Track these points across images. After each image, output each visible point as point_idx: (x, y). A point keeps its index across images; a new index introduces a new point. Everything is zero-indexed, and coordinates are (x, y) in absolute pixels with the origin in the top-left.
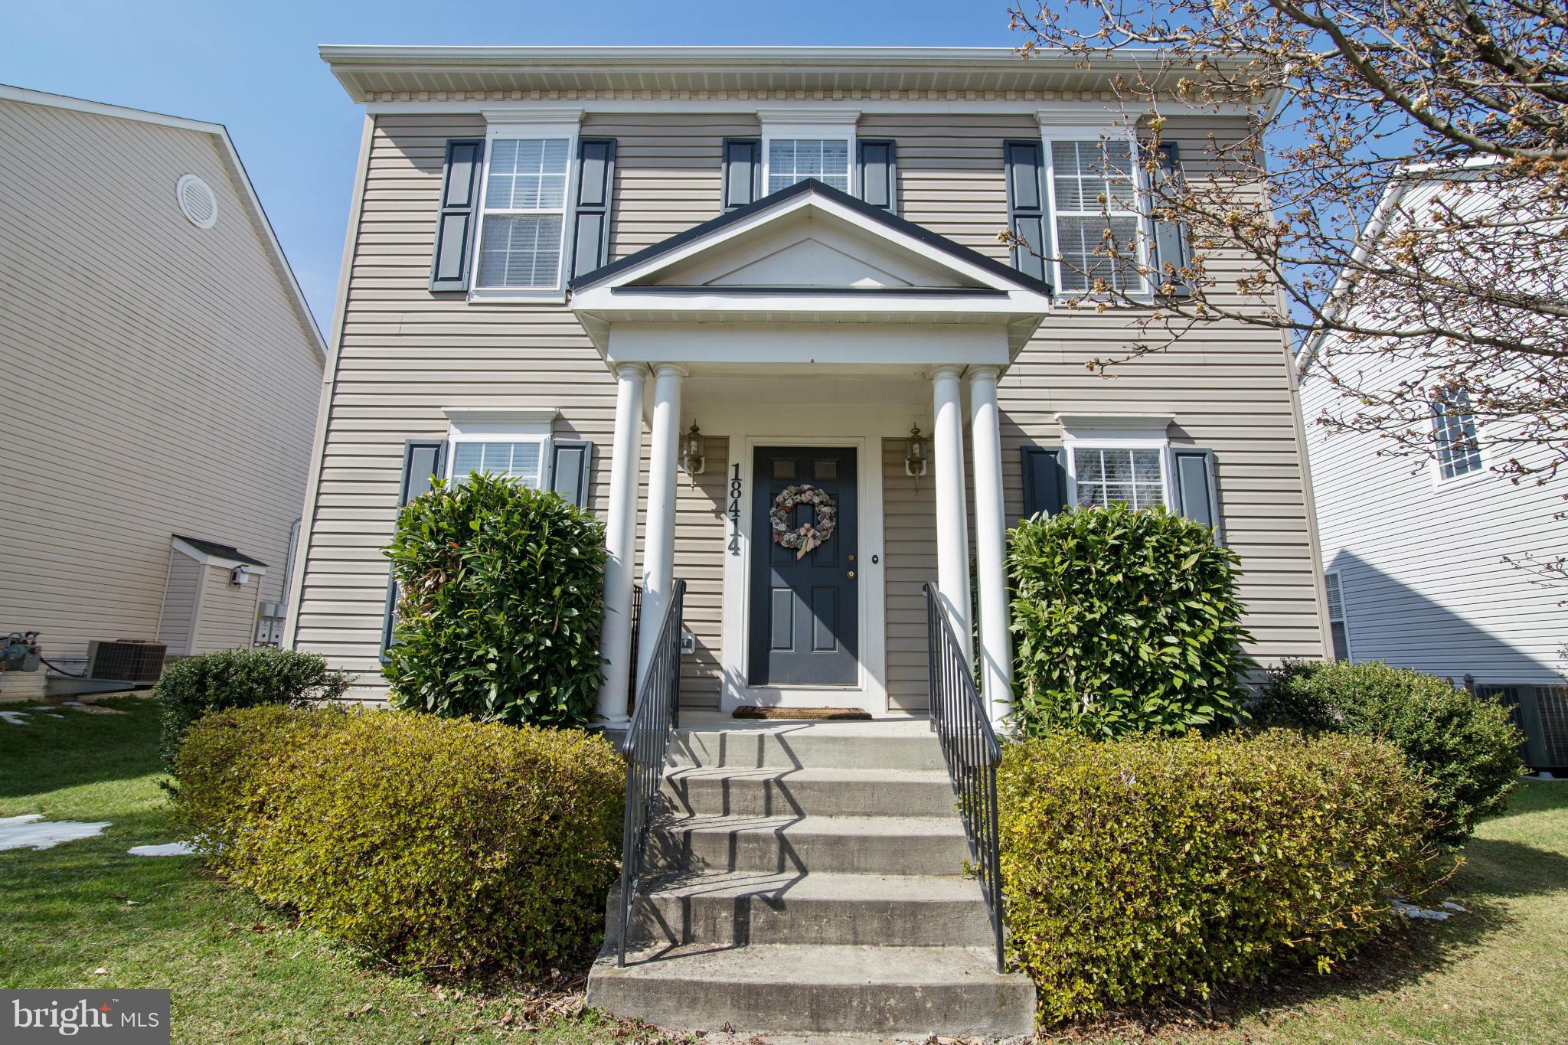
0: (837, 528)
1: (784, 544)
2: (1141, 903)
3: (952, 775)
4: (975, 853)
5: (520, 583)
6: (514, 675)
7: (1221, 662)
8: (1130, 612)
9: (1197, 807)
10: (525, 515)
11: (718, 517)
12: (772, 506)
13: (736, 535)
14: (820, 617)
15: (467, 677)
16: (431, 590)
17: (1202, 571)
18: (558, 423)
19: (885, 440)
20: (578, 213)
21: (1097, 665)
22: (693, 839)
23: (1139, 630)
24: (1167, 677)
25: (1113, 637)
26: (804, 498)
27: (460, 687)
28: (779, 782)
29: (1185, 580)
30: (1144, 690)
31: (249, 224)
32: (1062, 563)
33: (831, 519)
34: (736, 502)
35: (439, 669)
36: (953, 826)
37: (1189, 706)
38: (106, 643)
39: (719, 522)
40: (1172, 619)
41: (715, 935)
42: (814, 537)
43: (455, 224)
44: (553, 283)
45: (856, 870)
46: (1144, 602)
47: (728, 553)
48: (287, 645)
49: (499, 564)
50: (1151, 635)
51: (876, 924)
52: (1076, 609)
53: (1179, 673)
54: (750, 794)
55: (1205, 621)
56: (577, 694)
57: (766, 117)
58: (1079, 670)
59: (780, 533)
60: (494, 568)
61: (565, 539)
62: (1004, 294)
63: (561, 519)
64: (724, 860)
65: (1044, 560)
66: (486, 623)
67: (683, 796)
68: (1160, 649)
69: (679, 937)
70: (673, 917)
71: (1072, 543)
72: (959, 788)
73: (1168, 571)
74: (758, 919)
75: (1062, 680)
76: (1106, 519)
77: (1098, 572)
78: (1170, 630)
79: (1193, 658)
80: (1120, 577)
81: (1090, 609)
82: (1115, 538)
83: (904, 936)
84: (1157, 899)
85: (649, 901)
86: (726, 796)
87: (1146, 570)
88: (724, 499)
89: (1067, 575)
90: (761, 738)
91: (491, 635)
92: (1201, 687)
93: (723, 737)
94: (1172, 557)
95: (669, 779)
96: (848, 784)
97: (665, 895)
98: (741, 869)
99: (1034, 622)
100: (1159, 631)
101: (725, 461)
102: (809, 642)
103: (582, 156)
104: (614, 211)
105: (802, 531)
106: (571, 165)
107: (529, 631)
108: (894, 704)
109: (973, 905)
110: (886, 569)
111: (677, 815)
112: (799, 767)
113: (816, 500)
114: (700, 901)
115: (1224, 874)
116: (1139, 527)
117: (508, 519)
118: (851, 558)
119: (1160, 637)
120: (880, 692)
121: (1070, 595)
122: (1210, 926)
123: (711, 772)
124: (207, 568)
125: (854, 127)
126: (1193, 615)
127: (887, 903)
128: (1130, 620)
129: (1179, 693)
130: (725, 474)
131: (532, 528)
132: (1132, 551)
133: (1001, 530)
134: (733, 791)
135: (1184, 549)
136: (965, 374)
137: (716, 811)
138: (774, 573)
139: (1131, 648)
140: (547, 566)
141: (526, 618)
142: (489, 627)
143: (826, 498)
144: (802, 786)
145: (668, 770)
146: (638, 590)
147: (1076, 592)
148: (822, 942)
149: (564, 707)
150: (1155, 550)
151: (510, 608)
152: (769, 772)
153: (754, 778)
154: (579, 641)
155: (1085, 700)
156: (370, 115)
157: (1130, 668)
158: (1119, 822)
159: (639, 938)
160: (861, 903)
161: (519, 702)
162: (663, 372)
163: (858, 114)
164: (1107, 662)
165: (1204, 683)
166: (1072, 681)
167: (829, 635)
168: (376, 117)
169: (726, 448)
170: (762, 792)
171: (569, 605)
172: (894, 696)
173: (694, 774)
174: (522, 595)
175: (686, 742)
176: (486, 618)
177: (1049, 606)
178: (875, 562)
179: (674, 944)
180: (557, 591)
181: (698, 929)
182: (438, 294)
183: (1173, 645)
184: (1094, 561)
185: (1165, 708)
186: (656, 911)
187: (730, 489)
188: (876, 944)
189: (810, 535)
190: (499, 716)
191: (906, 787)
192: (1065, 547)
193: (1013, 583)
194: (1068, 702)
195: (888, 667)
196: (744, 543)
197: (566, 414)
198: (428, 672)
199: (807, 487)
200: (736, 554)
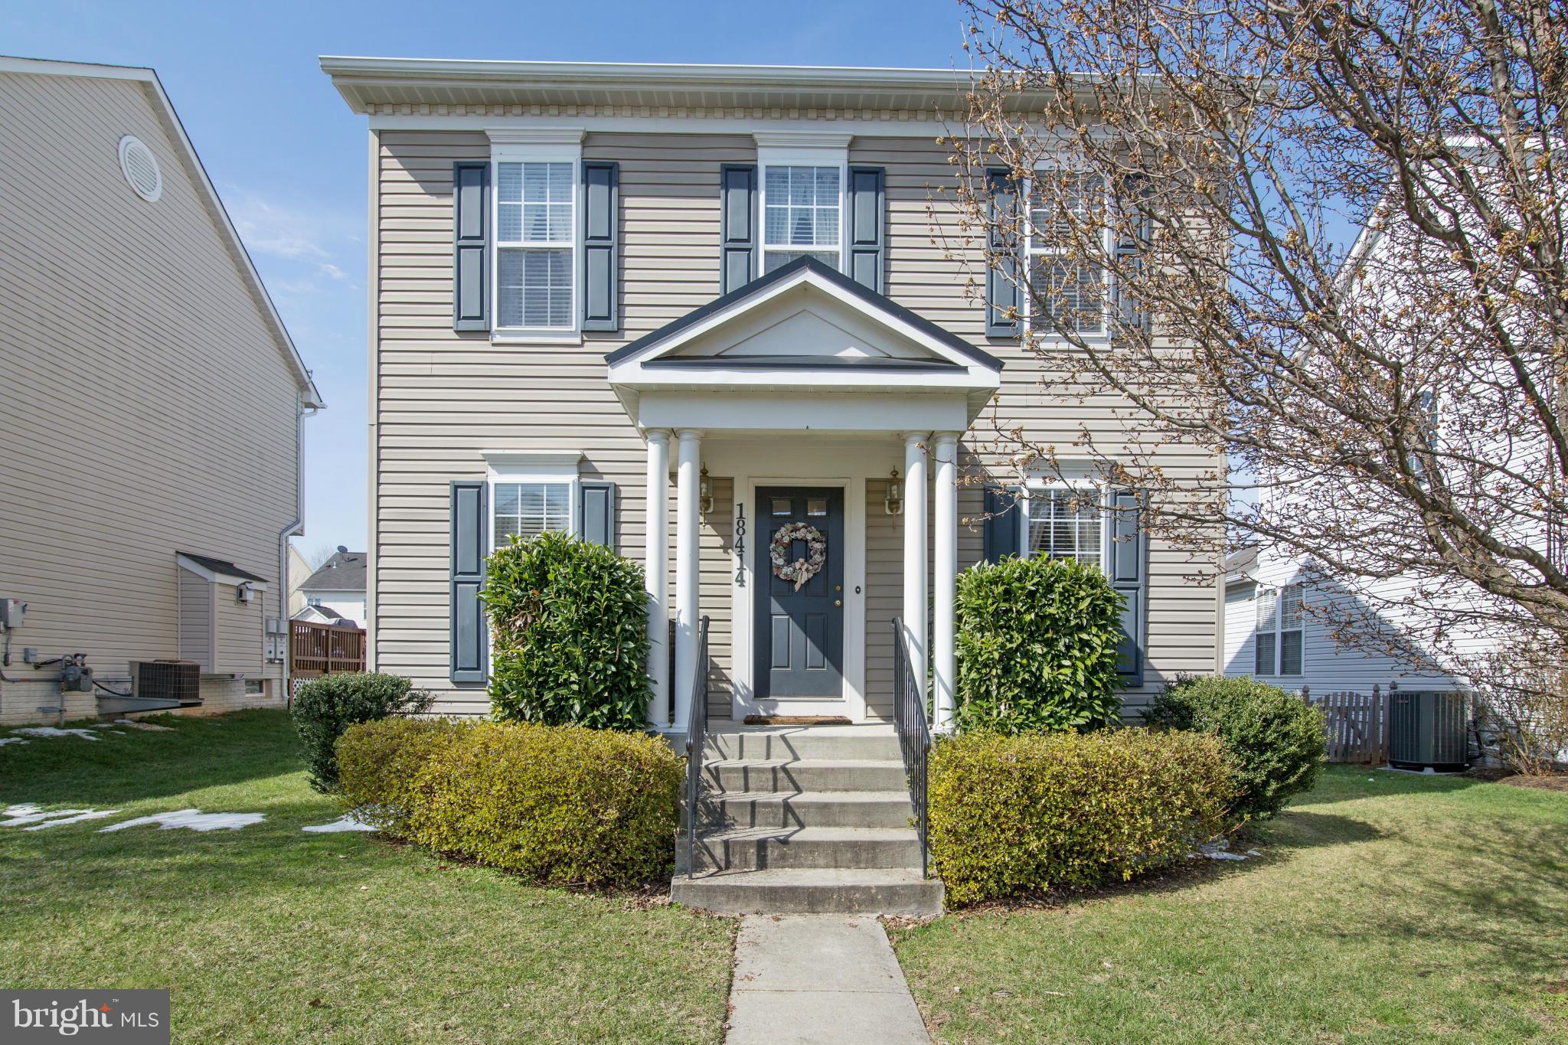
0: (826, 561)
1: (782, 576)
2: (1010, 834)
3: (905, 762)
4: (915, 811)
5: (589, 622)
6: (589, 693)
7: (1100, 680)
8: (1040, 642)
9: (1053, 777)
10: (588, 568)
11: (726, 552)
12: (771, 542)
13: (741, 569)
14: (812, 640)
15: (556, 695)
16: (520, 629)
17: (1094, 610)
18: (584, 464)
19: (868, 481)
20: (587, 247)
21: (1012, 682)
22: (727, 807)
23: (1044, 655)
24: (1061, 690)
25: (1025, 661)
26: (799, 535)
27: (551, 703)
28: (784, 769)
29: (1080, 618)
30: (1044, 700)
31: (193, 190)
32: (993, 603)
33: (821, 554)
34: (741, 539)
35: (534, 689)
36: (905, 796)
37: (1074, 712)
38: (145, 664)
39: (726, 556)
40: (1068, 647)
41: (746, 864)
42: (807, 570)
43: (471, 257)
44: (568, 322)
45: (837, 825)
46: (1049, 635)
47: (736, 585)
48: (370, 666)
49: (574, 608)
50: (1052, 660)
51: (849, 855)
52: (1000, 640)
53: (1069, 687)
54: (764, 777)
55: (1093, 649)
56: (635, 706)
57: (762, 140)
58: (1000, 686)
59: (779, 567)
60: (569, 611)
61: (620, 586)
62: (964, 370)
63: (615, 570)
64: (748, 819)
65: (980, 602)
66: (566, 654)
67: (717, 779)
68: (1058, 669)
69: (723, 864)
70: (719, 853)
71: (1001, 589)
72: (909, 770)
73: (1069, 610)
74: (772, 854)
75: (988, 692)
76: (1028, 569)
77: (1018, 612)
78: (1065, 656)
79: (1081, 677)
80: (1033, 616)
81: (1011, 642)
82: (1033, 585)
83: (867, 862)
84: (1021, 832)
85: (703, 843)
86: (746, 779)
87: (1052, 610)
88: (731, 536)
89: (996, 614)
90: (769, 738)
91: (571, 664)
92: (1083, 698)
93: (741, 737)
94: (1073, 599)
95: (707, 767)
96: (833, 769)
97: (714, 839)
98: (760, 825)
99: (970, 651)
100: (1058, 656)
101: (731, 500)
102: (803, 663)
103: (586, 181)
104: (621, 244)
105: (797, 565)
106: (576, 190)
107: (598, 659)
108: (871, 712)
109: (912, 842)
110: (867, 598)
111: (714, 792)
112: (796, 758)
113: (809, 537)
114: (736, 843)
115: (1065, 817)
116: (1052, 576)
117: (575, 570)
118: (838, 588)
119: (1059, 661)
120: (860, 702)
121: (997, 628)
122: (1054, 851)
123: (733, 762)
124: (216, 586)
125: (846, 151)
126: (1085, 644)
127: (857, 842)
128: (1038, 649)
129: (1068, 701)
130: (731, 512)
131: (595, 578)
132: (1044, 596)
133: (953, 574)
134: (752, 775)
135: (1082, 593)
136: (931, 439)
137: (740, 790)
138: (773, 601)
139: (1038, 669)
140: (608, 609)
141: (597, 650)
142: (568, 656)
143: (817, 535)
144: (801, 771)
145: (705, 762)
146: (672, 624)
147: (1001, 627)
148: (815, 866)
149: (629, 717)
150: (1061, 594)
151: (583, 643)
152: (776, 762)
153: (766, 766)
154: (636, 667)
155: (1002, 707)
156: (373, 131)
157: (1035, 684)
158: (1001, 785)
159: (698, 866)
160: (840, 842)
161: (596, 713)
162: (685, 436)
163: (850, 138)
164: (1019, 680)
165: (1085, 695)
166: (994, 693)
167: (820, 655)
168: (380, 133)
169: (731, 488)
170: (770, 776)
171: (626, 640)
172: (871, 705)
173: (723, 764)
174: (591, 631)
175: (715, 741)
176: (566, 650)
177: (982, 637)
178: (858, 592)
179: (720, 869)
180: (618, 629)
181: (736, 860)
182: (463, 334)
183: (1067, 667)
184: (1016, 603)
185: (1057, 713)
186: (706, 848)
187: (736, 527)
188: (849, 868)
189: (804, 569)
190: (582, 723)
191: (874, 771)
192: (996, 592)
193: (960, 618)
194: (991, 709)
195: (866, 682)
196: (749, 576)
197: (590, 455)
198: (525, 691)
199: (800, 524)
200: (742, 585)
